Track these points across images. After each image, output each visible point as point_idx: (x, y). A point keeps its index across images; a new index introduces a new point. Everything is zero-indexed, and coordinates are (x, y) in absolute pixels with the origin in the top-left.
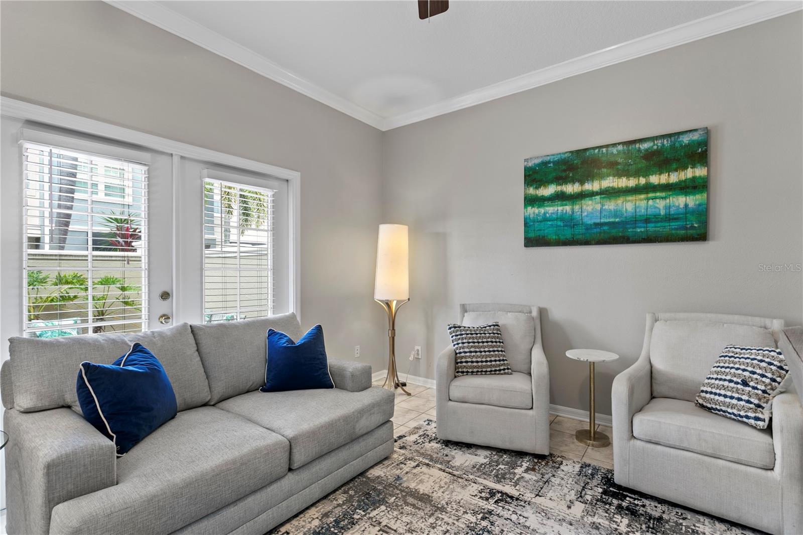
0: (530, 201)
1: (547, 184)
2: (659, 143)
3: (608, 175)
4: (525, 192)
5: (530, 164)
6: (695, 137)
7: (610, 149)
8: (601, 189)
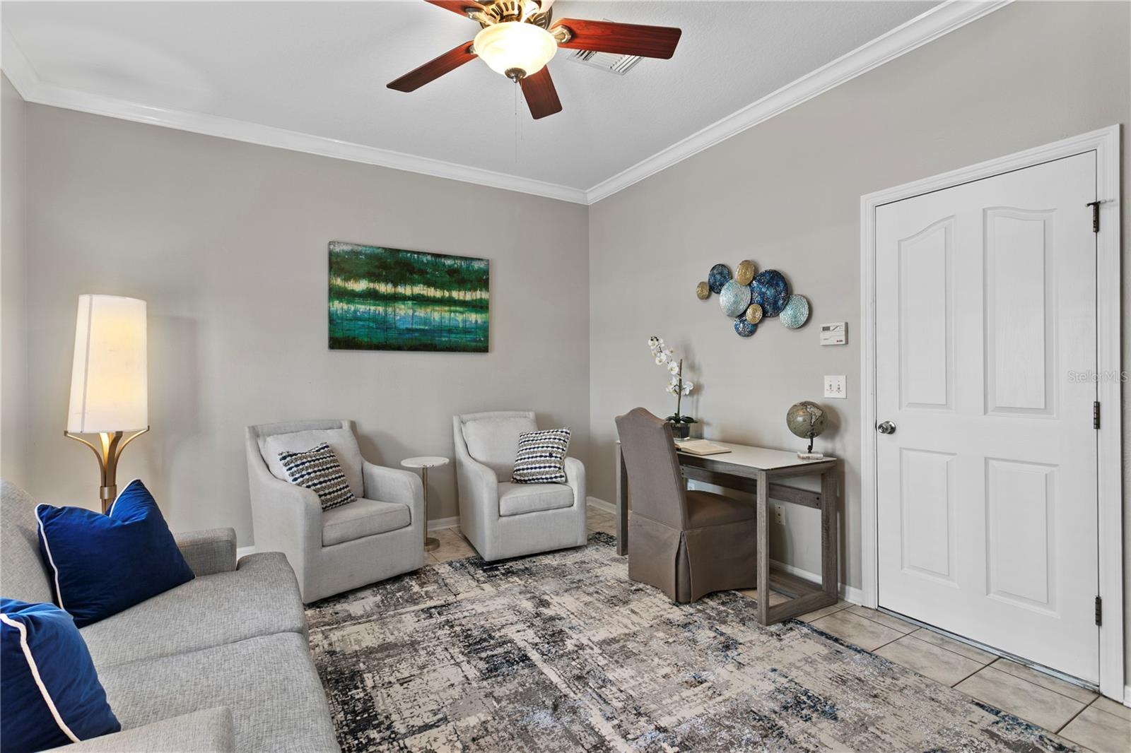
0: (336, 294)
1: (357, 278)
2: (458, 262)
3: (419, 283)
4: (330, 281)
5: (337, 249)
6: (481, 265)
7: (420, 256)
8: (412, 294)
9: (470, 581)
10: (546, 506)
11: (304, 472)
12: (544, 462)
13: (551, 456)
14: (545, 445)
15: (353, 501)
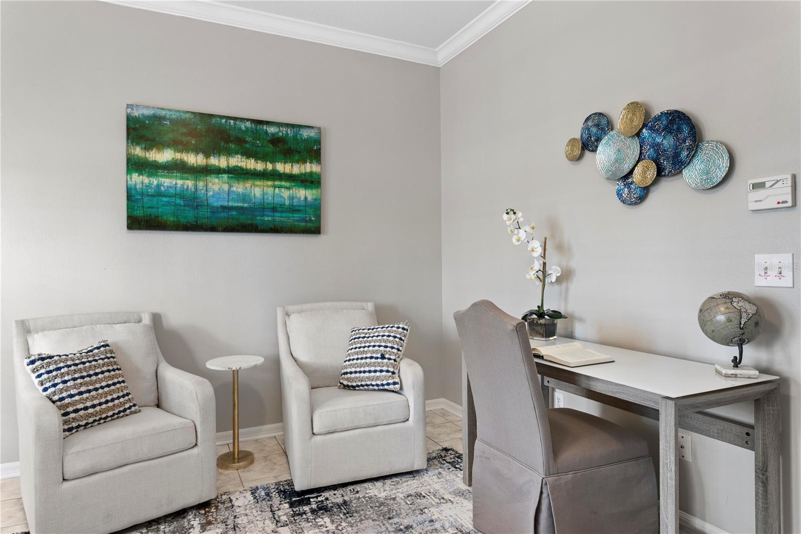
0: (135, 165)
1: (161, 147)
2: (284, 130)
3: (237, 153)
4: (127, 150)
5: (136, 113)
6: (312, 134)
7: (238, 123)
8: (228, 167)
9: (268, 522)
10: (372, 422)
11: (58, 380)
12: (374, 365)
13: (383, 357)
14: (377, 344)
15: (135, 412)
